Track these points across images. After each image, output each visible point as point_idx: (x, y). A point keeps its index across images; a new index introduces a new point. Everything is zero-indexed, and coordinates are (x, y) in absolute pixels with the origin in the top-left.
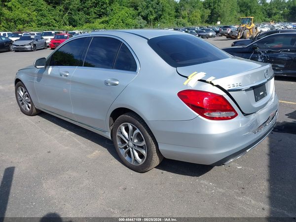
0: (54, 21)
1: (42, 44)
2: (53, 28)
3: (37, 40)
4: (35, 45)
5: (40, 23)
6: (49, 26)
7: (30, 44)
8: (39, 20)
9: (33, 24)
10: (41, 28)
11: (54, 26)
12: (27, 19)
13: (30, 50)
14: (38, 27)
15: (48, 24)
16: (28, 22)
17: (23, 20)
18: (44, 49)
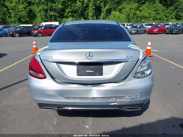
0: (164, 17)
1: (143, 30)
2: (162, 21)
3: (140, 28)
4: (138, 31)
5: (155, 18)
6: (160, 20)
7: (135, 30)
8: (155, 17)
9: (151, 19)
10: (154, 21)
11: (163, 20)
12: (148, 16)
13: (134, 33)
14: (153, 20)
15: (160, 19)
16: (148, 18)
17: (146, 17)
18: (144, 33)
